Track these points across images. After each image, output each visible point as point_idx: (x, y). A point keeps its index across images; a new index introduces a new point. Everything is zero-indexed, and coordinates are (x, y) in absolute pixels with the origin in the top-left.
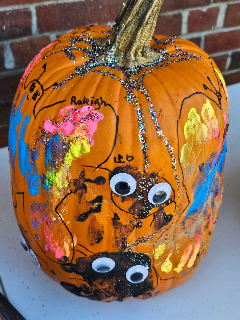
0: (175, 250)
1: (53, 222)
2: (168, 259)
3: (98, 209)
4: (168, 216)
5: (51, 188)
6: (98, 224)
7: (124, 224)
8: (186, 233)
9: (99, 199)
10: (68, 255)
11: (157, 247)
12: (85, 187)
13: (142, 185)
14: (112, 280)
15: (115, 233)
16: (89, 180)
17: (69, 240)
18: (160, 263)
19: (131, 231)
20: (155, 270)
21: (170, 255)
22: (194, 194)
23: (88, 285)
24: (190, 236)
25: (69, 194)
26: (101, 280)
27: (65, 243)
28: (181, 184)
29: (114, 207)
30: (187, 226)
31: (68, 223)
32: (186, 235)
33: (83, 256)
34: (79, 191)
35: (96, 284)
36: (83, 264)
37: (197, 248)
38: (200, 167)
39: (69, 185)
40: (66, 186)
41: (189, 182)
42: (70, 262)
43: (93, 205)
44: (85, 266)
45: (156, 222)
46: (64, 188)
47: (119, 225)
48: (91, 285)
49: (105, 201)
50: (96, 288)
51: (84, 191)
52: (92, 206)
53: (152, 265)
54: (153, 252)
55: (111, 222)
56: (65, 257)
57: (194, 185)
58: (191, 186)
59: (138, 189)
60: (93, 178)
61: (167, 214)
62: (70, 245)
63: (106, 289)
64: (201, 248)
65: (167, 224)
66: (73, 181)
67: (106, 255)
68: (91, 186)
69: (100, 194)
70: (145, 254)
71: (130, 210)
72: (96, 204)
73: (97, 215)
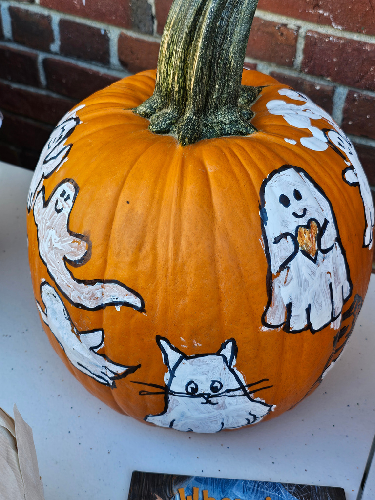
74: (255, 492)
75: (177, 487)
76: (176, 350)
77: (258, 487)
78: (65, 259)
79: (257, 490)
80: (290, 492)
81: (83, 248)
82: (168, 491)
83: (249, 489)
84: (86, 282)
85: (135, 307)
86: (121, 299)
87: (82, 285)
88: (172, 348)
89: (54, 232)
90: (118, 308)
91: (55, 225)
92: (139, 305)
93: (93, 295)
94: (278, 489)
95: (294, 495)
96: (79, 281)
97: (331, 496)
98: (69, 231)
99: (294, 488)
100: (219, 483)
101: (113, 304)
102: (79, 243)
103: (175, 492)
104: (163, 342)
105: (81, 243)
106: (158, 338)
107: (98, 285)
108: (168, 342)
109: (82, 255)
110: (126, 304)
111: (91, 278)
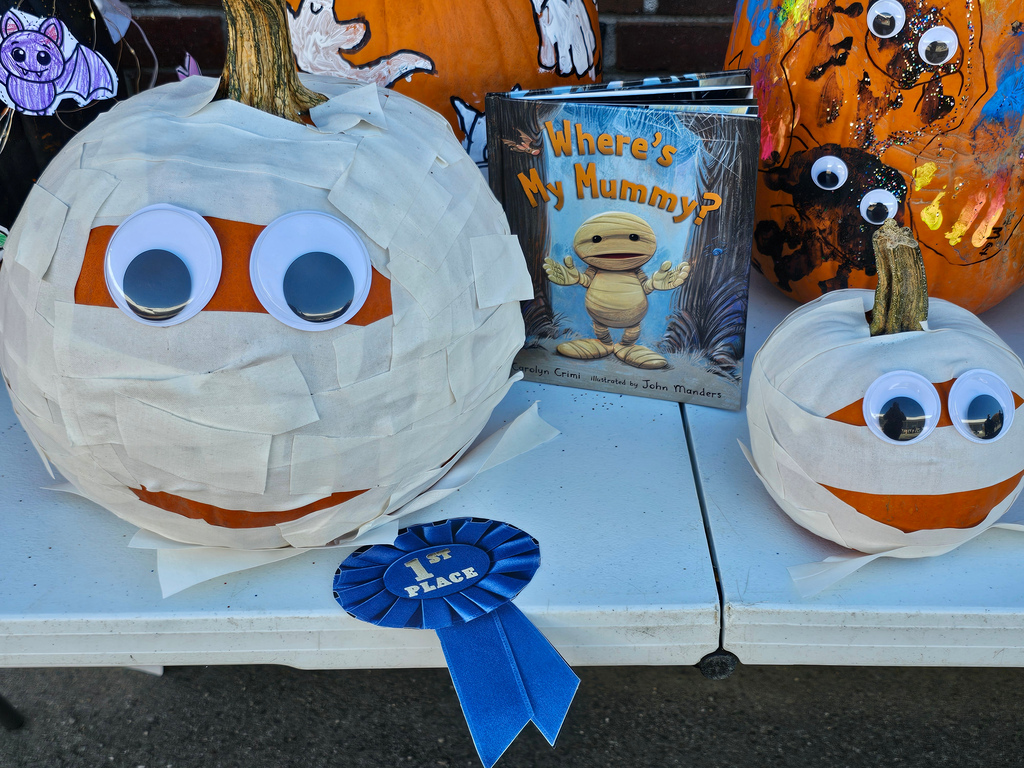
0: (951, 190)
1: (772, 85)
2: (936, 202)
3: (841, 61)
4: (947, 97)
5: (785, 24)
6: (837, 87)
7: (875, 95)
8: (976, 161)
9: (847, 43)
10: (780, 150)
11: (921, 165)
12: (831, 21)
13: (913, 24)
14: (837, 210)
15: (859, 110)
16: (839, 10)
17: (789, 118)
18: (922, 202)
19: (883, 111)
20: (911, 213)
21: (941, 195)
22: (999, 74)
23: (798, 219)
24: (985, 174)
25: (806, 32)
26: (820, 207)
27: (781, 122)
28: (977, 44)
29: (867, 60)
30: (980, 146)
31: (795, 83)
32: (978, 167)
33: (803, 148)
34: (822, 27)
35: (811, 217)
36: (799, 167)
37: (995, 210)
38: (1014, 25)
39: (810, 18)
40: (806, 18)
41: (990, 46)
42: (779, 165)
43: (837, 52)
44: (801, 170)
45: (925, 104)
46: (801, 22)
47: (867, 95)
48: (802, 218)
49: (854, 48)
50: (809, 226)
51: (829, 27)
52: (834, 54)
53: (907, 200)
54: (914, 172)
55: (857, 88)
56: (775, 154)
57: (998, 56)
58: (993, 54)
59: (905, 30)
60: (845, 6)
61: (946, 92)
62: (788, 127)
63: (824, 230)
64: (1003, 215)
65: (942, 117)
66: (816, 12)
67: (837, 151)
68: (840, 21)
69: (850, 34)
70: (900, 172)
71: (888, 69)
72: (842, 51)
73: (838, 69)
74: (641, 125)
75: (543, 119)
76: (470, 108)
77: (645, 119)
78: (340, 51)
79: (644, 124)
80: (687, 126)
81: (361, 30)
82: (532, 125)
83: (634, 122)
84: (370, 65)
85: (427, 70)
86: (411, 67)
87: (367, 68)
88: (466, 107)
89: (318, 33)
90: (409, 79)
91: (318, 26)
92: (430, 67)
93: (380, 75)
94: (672, 122)
95: (692, 129)
96: (361, 67)
97: (740, 130)
98: (337, 22)
99: (693, 120)
100: (595, 114)
101: (404, 76)
102: (355, 27)
103: (542, 127)
104: (457, 103)
105: (357, 26)
106: (453, 99)
107: (383, 63)
108: (463, 102)
109: (361, 37)
110: (417, 70)
111: (374, 58)
